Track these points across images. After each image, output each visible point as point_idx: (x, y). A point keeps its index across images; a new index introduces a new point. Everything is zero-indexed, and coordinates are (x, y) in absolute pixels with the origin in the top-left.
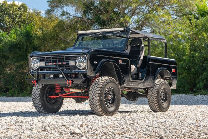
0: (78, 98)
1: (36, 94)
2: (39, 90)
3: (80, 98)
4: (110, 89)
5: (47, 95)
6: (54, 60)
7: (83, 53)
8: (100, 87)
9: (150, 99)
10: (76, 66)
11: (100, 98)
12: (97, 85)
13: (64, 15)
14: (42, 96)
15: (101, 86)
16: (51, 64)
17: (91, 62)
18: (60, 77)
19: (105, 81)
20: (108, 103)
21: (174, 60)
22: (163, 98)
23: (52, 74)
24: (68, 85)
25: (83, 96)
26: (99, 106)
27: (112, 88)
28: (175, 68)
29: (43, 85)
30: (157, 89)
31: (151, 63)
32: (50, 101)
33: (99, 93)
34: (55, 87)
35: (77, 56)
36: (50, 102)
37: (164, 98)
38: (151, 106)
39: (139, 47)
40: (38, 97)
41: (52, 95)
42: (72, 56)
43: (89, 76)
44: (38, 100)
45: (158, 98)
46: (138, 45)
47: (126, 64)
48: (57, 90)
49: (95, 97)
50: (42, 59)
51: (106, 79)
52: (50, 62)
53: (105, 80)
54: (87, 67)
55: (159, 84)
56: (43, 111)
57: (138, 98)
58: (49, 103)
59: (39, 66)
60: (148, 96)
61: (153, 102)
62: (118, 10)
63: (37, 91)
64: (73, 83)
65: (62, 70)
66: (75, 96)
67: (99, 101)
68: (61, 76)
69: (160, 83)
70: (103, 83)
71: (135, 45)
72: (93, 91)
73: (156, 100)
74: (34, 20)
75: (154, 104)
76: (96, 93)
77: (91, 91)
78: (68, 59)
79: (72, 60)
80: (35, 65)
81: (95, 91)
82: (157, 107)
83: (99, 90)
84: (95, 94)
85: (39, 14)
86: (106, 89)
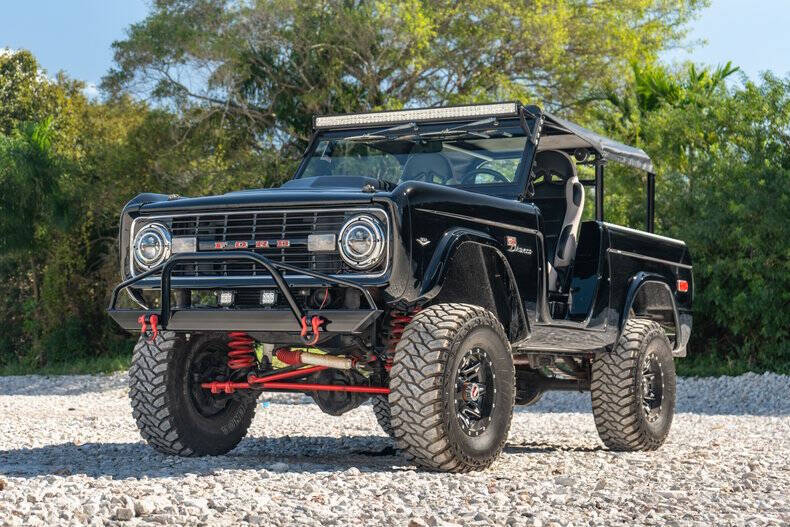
0: (332, 392)
1: (151, 376)
2: (164, 355)
3: (342, 393)
4: (476, 356)
5: (196, 379)
6: (238, 228)
7: (372, 202)
8: (443, 350)
9: (604, 397)
10: (339, 256)
11: (440, 394)
12: (427, 338)
13: (167, 94)
14: (174, 383)
15: (445, 344)
16: (222, 245)
17: (405, 243)
18: (264, 301)
19: (460, 320)
20: (466, 418)
21: (682, 243)
22: (649, 394)
23: (226, 290)
24: (305, 337)
25: (352, 383)
26: (434, 430)
27: (482, 351)
28: (685, 274)
29: (188, 336)
30: (632, 359)
31: (611, 250)
32: (207, 404)
33: (437, 375)
34: (230, 345)
35: (343, 213)
36: (206, 409)
37: (652, 395)
38: (606, 424)
39: (561, 186)
40: (156, 386)
41: (213, 378)
42: (319, 214)
43: (393, 298)
44: (157, 397)
45: (635, 393)
46: (555, 178)
47: (529, 252)
48: (236, 358)
49: (417, 392)
50: (181, 225)
51: (464, 314)
52: (219, 239)
53: (460, 317)
54: (391, 260)
55: (636, 336)
56: (178, 446)
57: (542, 391)
58: (200, 411)
59: (167, 254)
60: (594, 386)
61: (616, 408)
62: (355, 80)
63: (152, 363)
64: (325, 330)
65: (279, 272)
66: (318, 384)
67: (438, 409)
68: (268, 298)
69: (640, 334)
70: (451, 329)
71: (541, 179)
72: (411, 365)
73: (628, 400)
74: (60, 108)
75: (618, 418)
76: (423, 375)
77: (400, 367)
78: (300, 227)
79: (321, 231)
80: (152, 251)
81: (420, 364)
82: (631, 429)
83: (435, 362)
84: (418, 377)
85: (78, 89)
86: (461, 356)
